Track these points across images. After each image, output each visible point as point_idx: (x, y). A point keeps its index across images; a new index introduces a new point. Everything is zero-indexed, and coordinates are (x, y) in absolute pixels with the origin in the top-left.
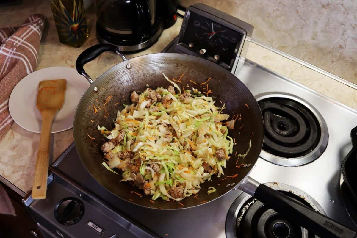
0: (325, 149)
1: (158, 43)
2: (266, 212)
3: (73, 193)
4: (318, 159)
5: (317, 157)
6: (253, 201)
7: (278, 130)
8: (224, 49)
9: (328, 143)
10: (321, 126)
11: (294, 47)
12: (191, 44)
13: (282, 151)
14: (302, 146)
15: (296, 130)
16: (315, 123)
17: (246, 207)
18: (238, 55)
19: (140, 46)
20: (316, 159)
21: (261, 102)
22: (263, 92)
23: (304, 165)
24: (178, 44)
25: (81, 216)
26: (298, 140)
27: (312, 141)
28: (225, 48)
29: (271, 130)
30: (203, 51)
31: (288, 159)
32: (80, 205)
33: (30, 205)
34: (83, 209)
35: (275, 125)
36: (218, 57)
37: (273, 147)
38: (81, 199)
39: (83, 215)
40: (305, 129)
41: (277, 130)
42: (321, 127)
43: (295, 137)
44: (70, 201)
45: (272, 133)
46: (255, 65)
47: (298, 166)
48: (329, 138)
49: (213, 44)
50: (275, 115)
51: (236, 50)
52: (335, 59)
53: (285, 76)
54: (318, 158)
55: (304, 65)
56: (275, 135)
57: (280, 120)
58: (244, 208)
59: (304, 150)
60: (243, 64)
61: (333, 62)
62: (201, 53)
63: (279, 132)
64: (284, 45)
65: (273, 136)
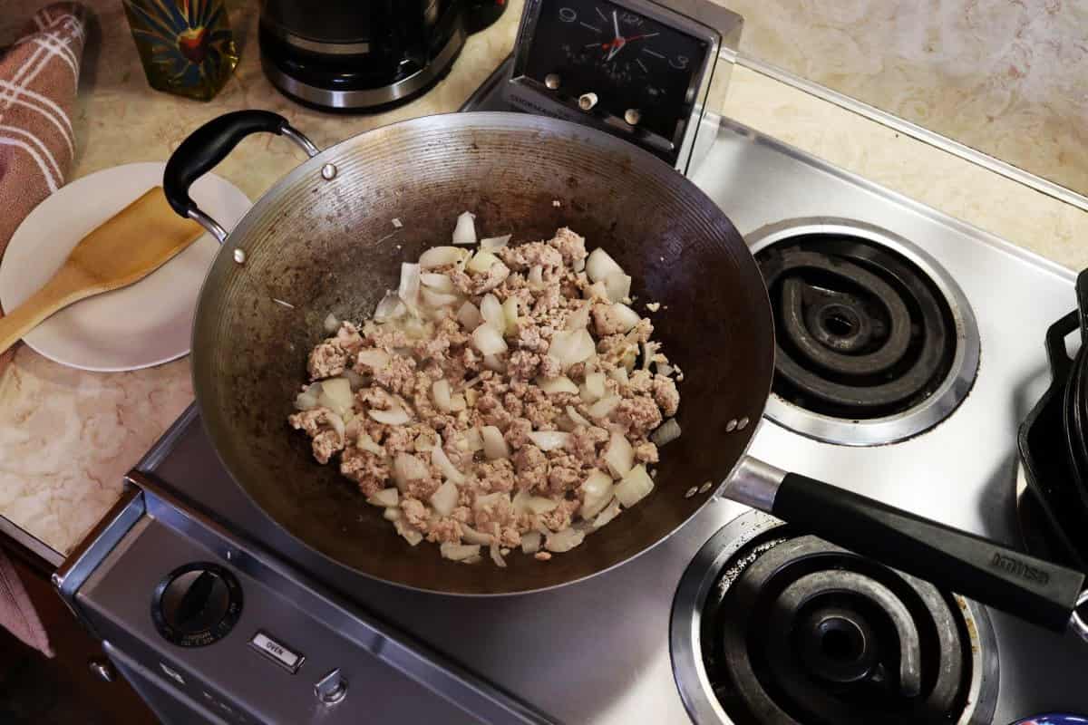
0: (971, 389)
1: (451, 78)
2: (792, 586)
3: (207, 550)
4: (948, 421)
5: (945, 414)
6: (754, 556)
7: (826, 336)
8: (653, 92)
9: (978, 369)
10: (956, 317)
11: (871, 77)
12: (549, 80)
13: (838, 399)
14: (900, 381)
15: (879, 332)
16: (937, 310)
17: (731, 573)
18: (698, 106)
19: (396, 91)
20: (942, 421)
21: (773, 251)
22: (779, 219)
23: (906, 439)
24: (511, 81)
25: (233, 618)
26: (887, 364)
27: (929, 363)
28: (657, 89)
29: (804, 336)
30: (587, 100)
31: (855, 422)
32: (228, 586)
33: (77, 591)
34: (237, 596)
35: (817, 321)
36: (637, 114)
37: (809, 388)
38: (231, 568)
39: (238, 613)
40: (908, 329)
41: (823, 337)
42: (957, 323)
43: (876, 354)
44: (198, 573)
45: (808, 345)
46: (752, 137)
47: (886, 444)
48: (982, 354)
49: (619, 76)
50: (816, 287)
51: (690, 93)
52: (996, 112)
53: (844, 169)
54: (949, 415)
55: (903, 133)
56: (815, 351)
57: (831, 305)
58: (725, 577)
59: (904, 395)
60: (716, 132)
61: (991, 119)
62: (583, 105)
63: (829, 340)
64: (839, 71)
65: (809, 353)
